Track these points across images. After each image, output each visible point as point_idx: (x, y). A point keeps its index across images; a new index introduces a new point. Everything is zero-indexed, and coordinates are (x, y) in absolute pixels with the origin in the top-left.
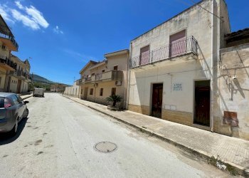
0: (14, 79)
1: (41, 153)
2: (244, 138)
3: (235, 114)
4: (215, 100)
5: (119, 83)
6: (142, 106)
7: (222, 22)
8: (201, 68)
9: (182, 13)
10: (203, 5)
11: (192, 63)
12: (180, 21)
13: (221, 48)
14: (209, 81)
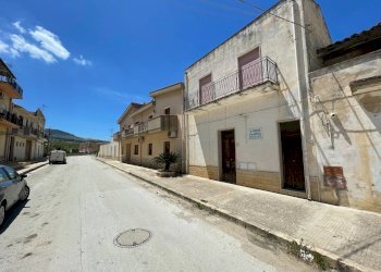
0: (20, 139)
1: (29, 254)
2: (356, 206)
3: (339, 170)
4: (310, 150)
5: (173, 134)
6: (208, 167)
7: (308, 33)
8: (286, 103)
9: (251, 23)
10: (279, 11)
11: (273, 96)
12: (250, 35)
13: (310, 71)
14: (298, 122)
